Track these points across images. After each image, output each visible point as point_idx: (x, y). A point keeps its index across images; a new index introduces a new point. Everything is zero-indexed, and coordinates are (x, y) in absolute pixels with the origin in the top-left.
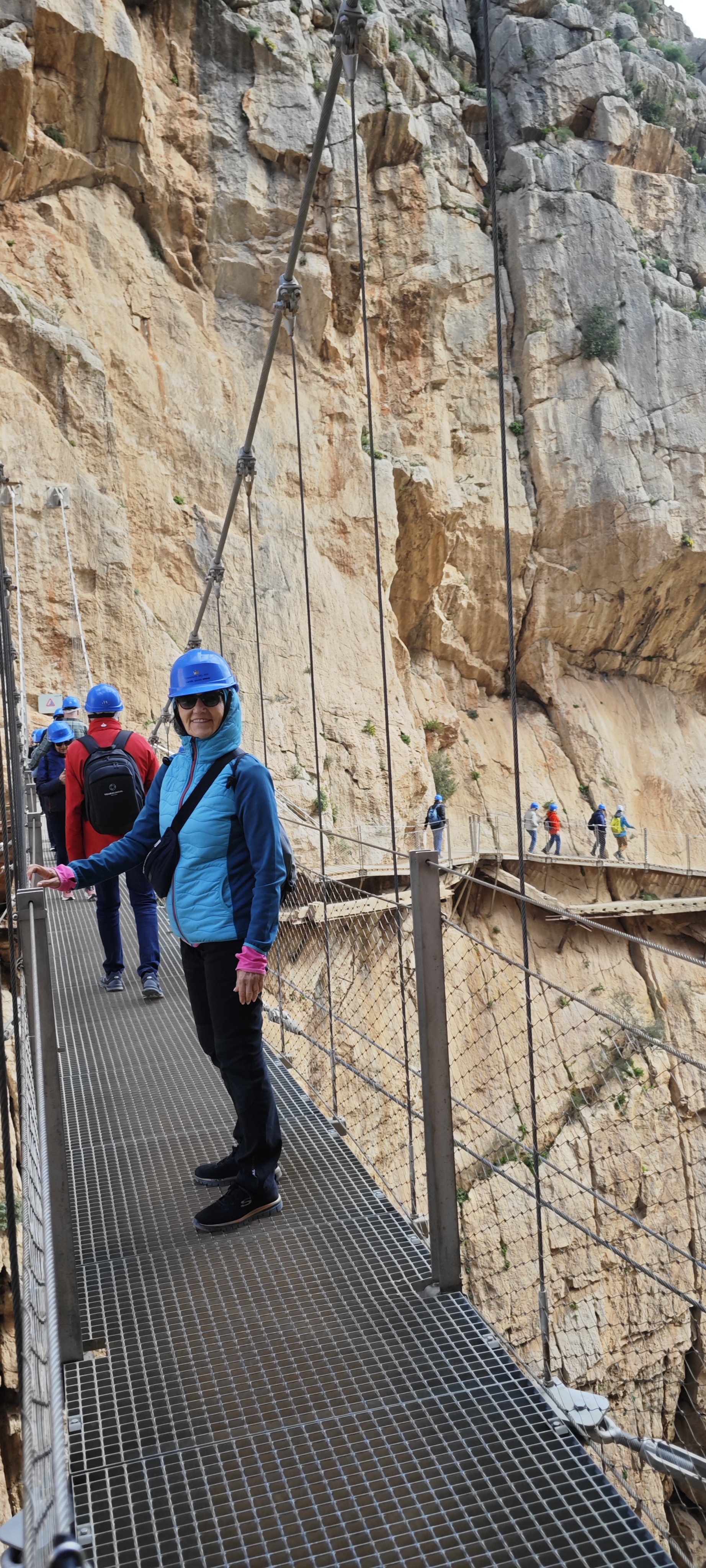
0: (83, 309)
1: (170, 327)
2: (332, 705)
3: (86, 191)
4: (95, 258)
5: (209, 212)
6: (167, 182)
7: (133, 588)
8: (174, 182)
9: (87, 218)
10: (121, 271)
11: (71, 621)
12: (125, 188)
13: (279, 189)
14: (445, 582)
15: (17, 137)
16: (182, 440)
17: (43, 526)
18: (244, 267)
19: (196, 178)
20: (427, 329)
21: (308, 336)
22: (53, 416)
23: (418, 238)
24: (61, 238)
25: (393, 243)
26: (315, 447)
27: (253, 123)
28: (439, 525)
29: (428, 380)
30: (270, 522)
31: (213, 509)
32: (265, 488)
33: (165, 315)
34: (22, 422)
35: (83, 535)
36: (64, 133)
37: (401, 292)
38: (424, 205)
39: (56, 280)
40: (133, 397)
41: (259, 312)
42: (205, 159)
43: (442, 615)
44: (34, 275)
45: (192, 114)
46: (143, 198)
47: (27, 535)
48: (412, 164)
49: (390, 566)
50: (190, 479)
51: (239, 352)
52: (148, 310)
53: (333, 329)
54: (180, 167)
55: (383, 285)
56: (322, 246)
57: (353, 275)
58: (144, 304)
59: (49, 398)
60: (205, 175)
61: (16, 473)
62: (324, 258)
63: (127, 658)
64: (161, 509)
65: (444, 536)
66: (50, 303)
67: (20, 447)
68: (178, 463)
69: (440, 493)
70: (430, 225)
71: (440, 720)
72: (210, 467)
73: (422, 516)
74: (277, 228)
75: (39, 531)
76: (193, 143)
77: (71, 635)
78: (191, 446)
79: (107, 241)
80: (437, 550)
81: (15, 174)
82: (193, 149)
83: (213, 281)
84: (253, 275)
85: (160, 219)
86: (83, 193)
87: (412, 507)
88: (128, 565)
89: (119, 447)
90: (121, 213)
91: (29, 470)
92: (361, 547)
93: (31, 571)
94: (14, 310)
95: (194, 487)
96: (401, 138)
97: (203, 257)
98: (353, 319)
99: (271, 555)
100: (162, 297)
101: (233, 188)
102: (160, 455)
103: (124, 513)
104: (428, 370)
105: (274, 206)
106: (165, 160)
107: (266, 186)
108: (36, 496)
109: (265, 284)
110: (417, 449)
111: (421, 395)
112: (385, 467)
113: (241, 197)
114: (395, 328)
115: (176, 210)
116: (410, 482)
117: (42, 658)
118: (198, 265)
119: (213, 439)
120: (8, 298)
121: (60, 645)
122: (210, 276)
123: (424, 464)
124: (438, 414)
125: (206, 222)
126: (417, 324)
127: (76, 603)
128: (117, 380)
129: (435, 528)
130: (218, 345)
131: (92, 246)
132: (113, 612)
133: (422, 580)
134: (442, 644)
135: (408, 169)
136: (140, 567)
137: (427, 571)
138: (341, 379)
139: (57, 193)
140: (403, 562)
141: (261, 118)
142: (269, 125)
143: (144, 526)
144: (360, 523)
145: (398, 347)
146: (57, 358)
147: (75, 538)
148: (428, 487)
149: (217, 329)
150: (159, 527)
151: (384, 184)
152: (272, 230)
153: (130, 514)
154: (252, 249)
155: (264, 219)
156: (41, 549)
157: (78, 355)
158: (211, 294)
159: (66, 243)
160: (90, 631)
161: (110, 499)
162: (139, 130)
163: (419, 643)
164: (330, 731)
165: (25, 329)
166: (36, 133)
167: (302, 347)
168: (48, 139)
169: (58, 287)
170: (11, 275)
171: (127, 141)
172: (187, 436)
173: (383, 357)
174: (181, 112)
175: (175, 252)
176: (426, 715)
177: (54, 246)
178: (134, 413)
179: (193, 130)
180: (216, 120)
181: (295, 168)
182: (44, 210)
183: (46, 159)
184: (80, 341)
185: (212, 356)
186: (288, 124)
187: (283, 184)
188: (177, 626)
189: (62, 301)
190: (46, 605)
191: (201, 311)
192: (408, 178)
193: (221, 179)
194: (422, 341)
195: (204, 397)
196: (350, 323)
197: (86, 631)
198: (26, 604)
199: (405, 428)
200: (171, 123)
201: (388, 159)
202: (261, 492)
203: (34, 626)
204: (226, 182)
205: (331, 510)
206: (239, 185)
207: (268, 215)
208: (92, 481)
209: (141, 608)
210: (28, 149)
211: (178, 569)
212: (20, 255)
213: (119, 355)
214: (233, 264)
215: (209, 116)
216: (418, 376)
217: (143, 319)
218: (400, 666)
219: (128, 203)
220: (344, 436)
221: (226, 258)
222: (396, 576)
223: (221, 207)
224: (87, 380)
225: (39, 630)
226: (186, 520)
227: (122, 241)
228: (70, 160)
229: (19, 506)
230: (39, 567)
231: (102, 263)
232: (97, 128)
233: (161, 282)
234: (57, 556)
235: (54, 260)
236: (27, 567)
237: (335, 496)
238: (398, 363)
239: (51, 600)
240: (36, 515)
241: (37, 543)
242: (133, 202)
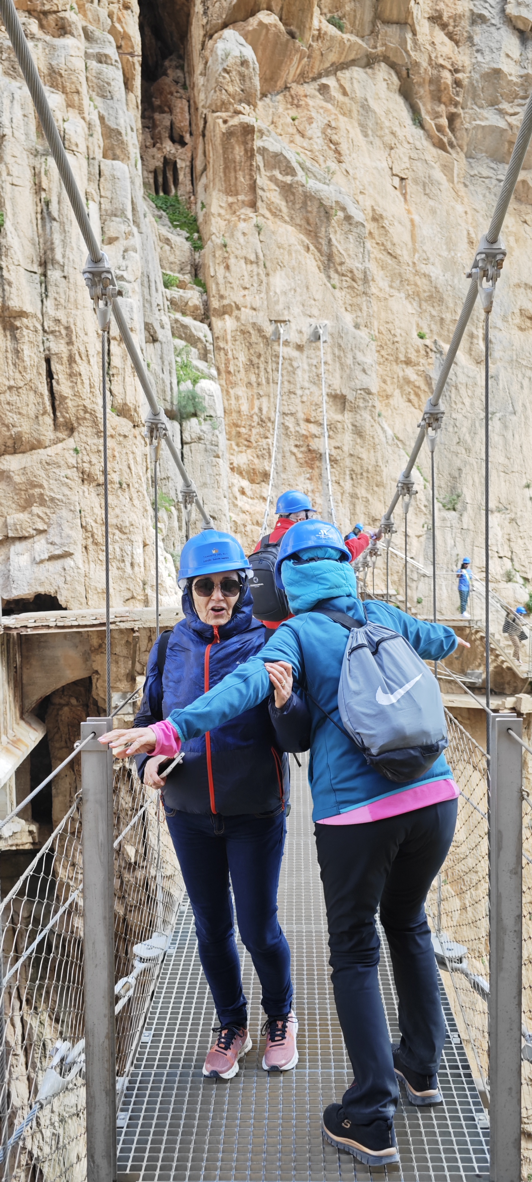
0: (351, 172)
1: (424, 185)
3: (360, 70)
4: (363, 127)
5: (466, 82)
6: (430, 57)
7: (377, 411)
8: (436, 57)
9: (359, 94)
10: (386, 138)
11: (322, 439)
12: (393, 66)
13: (530, 56)
15: (305, 27)
16: (428, 282)
17: (305, 358)
18: (493, 129)
19: (456, 52)
22: (320, 263)
24: (337, 112)
30: (501, 353)
32: (500, 324)
33: (421, 174)
34: (293, 268)
35: (338, 365)
36: (344, 21)
39: (330, 148)
40: (389, 246)
41: (504, 169)
42: (465, 34)
44: (312, 144)
46: (408, 73)
47: (291, 365)
50: (432, 317)
51: (484, 205)
52: (406, 171)
54: (442, 43)
58: (404, 166)
59: (317, 248)
60: (465, 49)
61: (286, 312)
63: (368, 471)
64: (406, 343)
66: (323, 166)
67: (290, 290)
68: (423, 302)
72: (451, 305)
74: (526, 91)
75: (302, 361)
76: (455, 21)
77: (321, 450)
78: (436, 288)
79: (375, 113)
81: (301, 59)
82: (454, 27)
83: (465, 143)
84: (501, 135)
85: (422, 91)
86: (357, 72)
88: (374, 390)
89: (374, 290)
90: (388, 88)
91: (296, 310)
93: (292, 396)
94: (293, 173)
95: (436, 323)
97: (457, 124)
99: (501, 382)
100: (419, 159)
101: (488, 58)
102: (408, 296)
103: (373, 346)
105: (523, 72)
106: (429, 38)
107: (518, 54)
108: (301, 332)
109: (511, 143)
113: (495, 66)
115: (435, 81)
117: (297, 470)
118: (452, 130)
119: (456, 281)
120: (288, 162)
121: (313, 459)
122: (462, 139)
125: (462, 91)
127: (326, 423)
128: (376, 232)
130: (466, 199)
131: (362, 118)
132: (358, 432)
136: (384, 394)
139: (335, 74)
143: (391, 358)
146: (326, 213)
147: (330, 368)
149: (466, 186)
150: (403, 359)
152: (521, 94)
153: (378, 348)
154: (502, 112)
155: (515, 84)
156: (302, 377)
157: (344, 209)
158: (462, 155)
159: (341, 117)
160: (338, 448)
161: (363, 334)
162: (409, 12)
165: (300, 189)
166: (320, 22)
168: (331, 26)
169: (331, 153)
170: (292, 145)
171: (397, 23)
172: (433, 279)
175: (433, 119)
177: (330, 119)
178: (388, 260)
179: (455, 9)
182: (324, 89)
183: (328, 44)
184: (346, 197)
185: (460, 209)
188: (413, 444)
189: (333, 165)
190: (303, 425)
191: (452, 170)
193: (478, 51)
195: (450, 244)
197: (335, 448)
198: (287, 424)
200: (437, 5)
202: (495, 327)
203: (292, 442)
204: (482, 53)
206: (494, 55)
207: (519, 80)
208: (348, 319)
209: (382, 428)
210: (313, 36)
211: (417, 395)
212: (301, 128)
213: (379, 210)
214: (483, 127)
217: (402, 179)
219: (395, 78)
221: (478, 122)
223: (476, 76)
224: (350, 231)
225: (296, 446)
226: (427, 353)
227: (388, 112)
228: (348, 44)
229: (286, 341)
230: (299, 392)
231: (370, 132)
232: (372, 14)
233: (419, 146)
234: (314, 383)
235: (329, 131)
236: (290, 392)
239: (308, 421)
240: (299, 348)
241: (299, 372)
242: (400, 77)
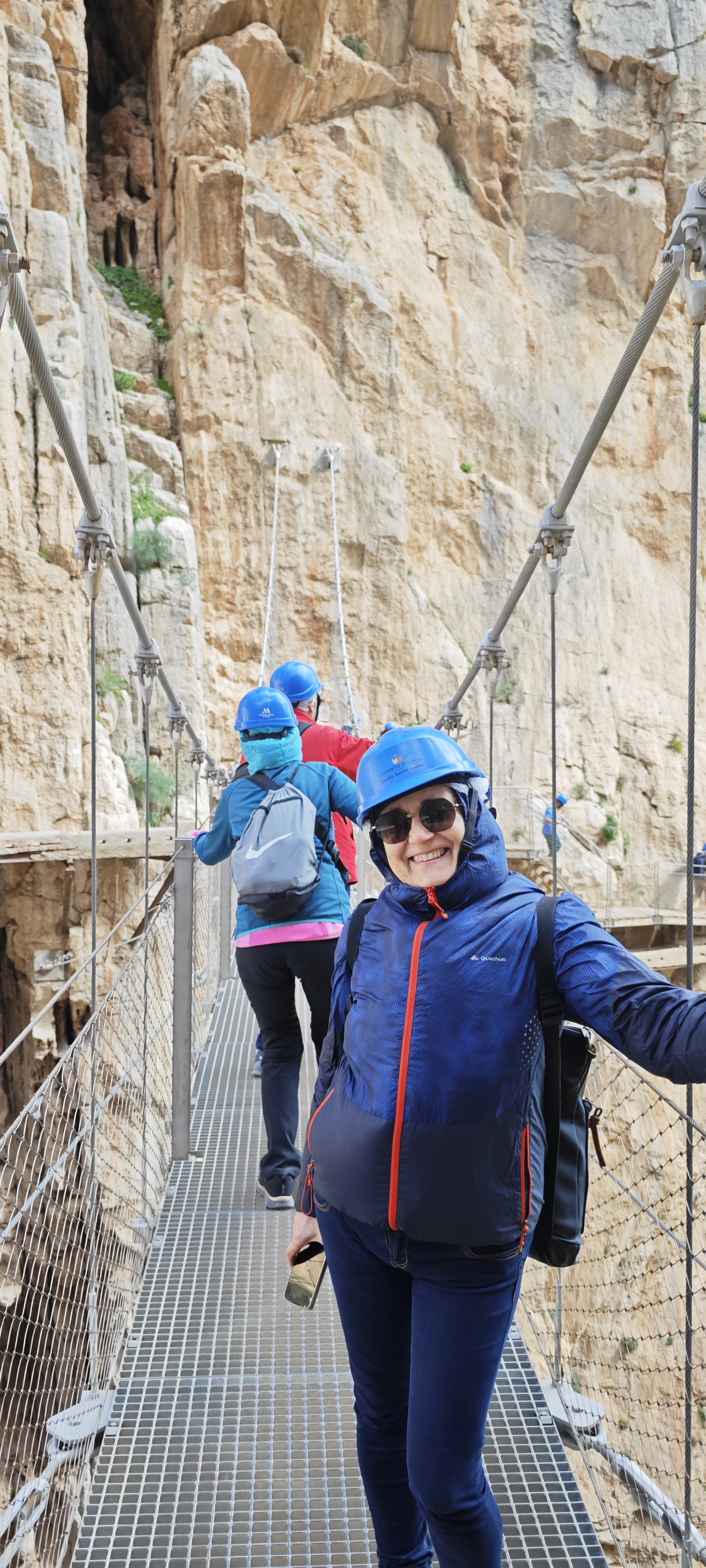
0: (373, 245)
1: (470, 268)
2: (631, 714)
3: (386, 110)
4: (389, 187)
5: (525, 134)
6: (479, 99)
7: (406, 567)
8: (487, 99)
9: (384, 142)
10: (419, 203)
11: (333, 603)
12: (429, 107)
13: (610, 103)
15: (312, 48)
16: (474, 398)
17: (309, 492)
18: (562, 198)
19: (513, 94)
21: (632, 278)
22: (330, 366)
24: (354, 165)
26: (631, 408)
27: (584, 26)
31: (505, 479)
32: (568, 456)
33: (466, 253)
34: (294, 372)
35: (354, 503)
36: (365, 43)
39: (345, 212)
40: (423, 346)
41: (575, 251)
42: (525, 72)
44: (320, 206)
45: (513, 19)
46: (449, 118)
47: (291, 502)
50: (480, 444)
51: (548, 297)
52: (446, 248)
54: (495, 81)
56: (657, 170)
58: (443, 241)
59: (327, 345)
60: (524, 90)
61: (284, 430)
62: (658, 184)
63: (393, 648)
64: (445, 477)
66: (336, 235)
67: (290, 400)
68: (468, 425)
72: (505, 429)
74: (604, 150)
75: (305, 497)
76: (511, 53)
77: (332, 619)
78: (485, 405)
79: (405, 169)
81: (306, 91)
82: (511, 60)
83: (523, 215)
84: (572, 207)
85: (467, 144)
86: (381, 113)
88: (402, 539)
89: (402, 405)
90: (423, 137)
91: (298, 427)
92: (679, 527)
93: (292, 543)
94: (295, 242)
95: (484, 452)
97: (514, 188)
100: (463, 233)
101: (555, 104)
102: (448, 415)
103: (402, 479)
105: (601, 125)
106: (477, 73)
107: (594, 101)
108: (304, 457)
109: (584, 217)
113: (564, 115)
115: (486, 131)
117: (298, 644)
118: (508, 197)
119: (511, 397)
120: (289, 227)
121: (319, 630)
122: (521, 209)
125: (520, 146)
127: (339, 582)
128: (405, 328)
130: (524, 289)
131: (388, 175)
132: (381, 594)
136: (415, 544)
138: (669, 328)
139: (353, 114)
141: (595, 21)
142: (603, 28)
143: (424, 497)
144: (680, 499)
146: (339, 297)
147: (344, 507)
149: (524, 271)
150: (441, 498)
152: (598, 153)
153: (408, 483)
154: (572, 177)
155: (590, 140)
156: (306, 518)
157: (363, 294)
158: (520, 231)
159: (359, 172)
160: (354, 615)
161: (388, 462)
162: (451, 37)
164: (627, 745)
165: (305, 264)
166: (333, 43)
167: (624, 290)
168: (347, 50)
169: (346, 219)
170: (294, 205)
171: (436, 51)
172: (481, 393)
174: (500, 17)
175: (482, 181)
177: (345, 173)
178: (422, 365)
179: (513, 38)
180: (540, 25)
181: (631, 78)
182: (337, 133)
183: (343, 73)
184: (366, 278)
185: (517, 302)
186: (627, 26)
187: (616, 98)
188: (453, 613)
189: (350, 236)
190: (306, 583)
191: (507, 250)
193: (541, 94)
195: (504, 349)
197: (350, 615)
198: (284, 581)
200: (488, 30)
202: (563, 461)
203: (292, 606)
204: (547, 98)
205: (646, 483)
206: (562, 101)
207: (594, 136)
208: (368, 442)
209: (413, 591)
210: (323, 62)
211: (459, 547)
212: (306, 183)
213: (410, 299)
214: (548, 195)
215: (533, 21)
217: (441, 258)
219: (432, 124)
220: (667, 395)
221: (542, 188)
223: (539, 127)
224: (372, 324)
225: (297, 612)
226: (473, 491)
227: (422, 169)
228: (369, 75)
229: (284, 468)
230: (301, 539)
231: (398, 194)
232: (403, 37)
233: (464, 217)
234: (322, 527)
235: (344, 189)
236: (289, 538)
237: (651, 466)
239: (313, 578)
240: (302, 478)
241: (301, 511)
242: (438, 123)
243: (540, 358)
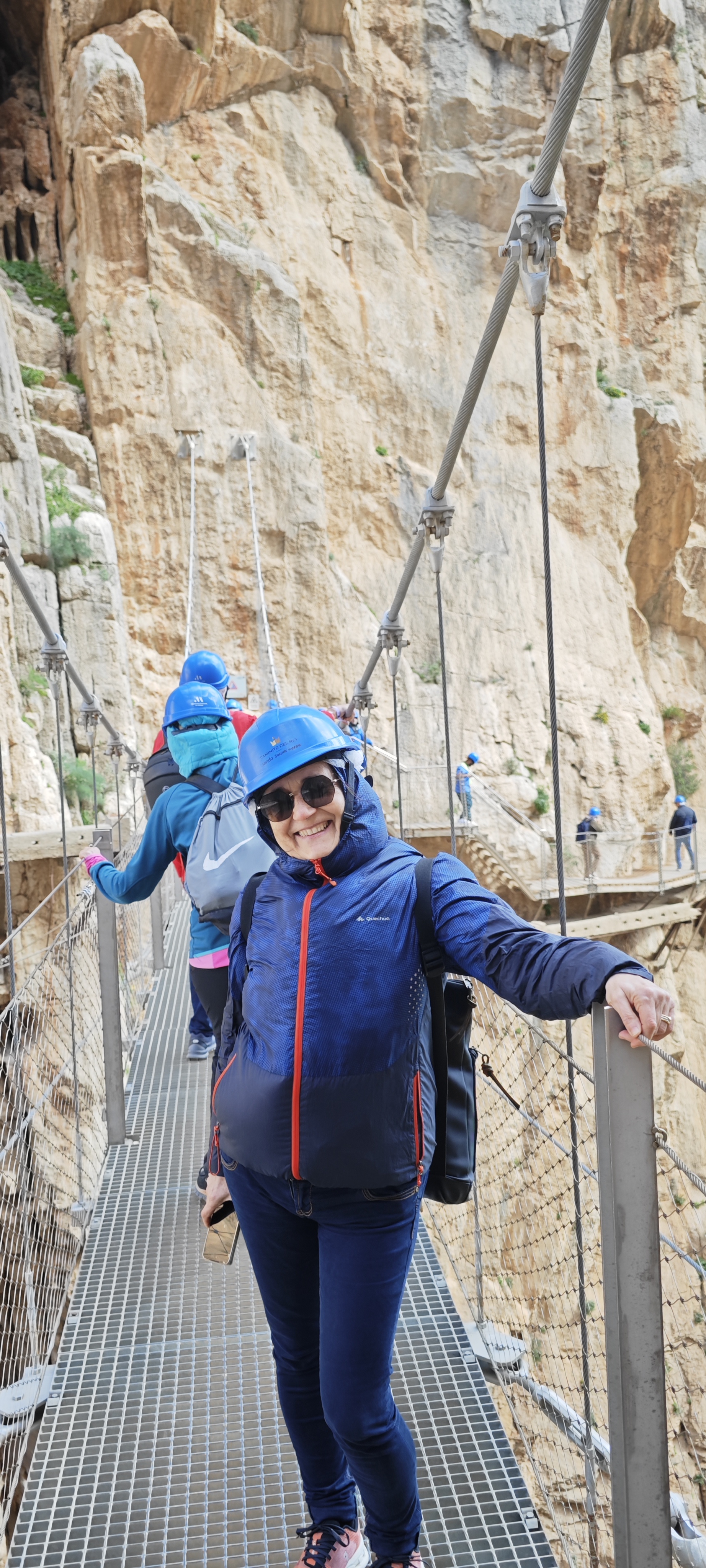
0: (276, 231)
1: (375, 250)
3: (282, 95)
4: (290, 171)
5: (422, 115)
6: (374, 81)
7: (328, 552)
8: (383, 81)
9: (282, 127)
10: (321, 187)
11: (255, 591)
12: (325, 91)
13: (505, 82)
14: (690, 543)
15: (204, 34)
16: (385, 380)
17: (226, 481)
18: (462, 178)
19: (408, 75)
20: (675, 244)
22: (240, 354)
23: (668, 136)
24: (253, 151)
25: (638, 144)
27: (475, 6)
28: (687, 475)
29: (677, 304)
30: (486, 474)
31: (420, 460)
32: (482, 435)
33: (370, 236)
34: (204, 361)
35: (271, 491)
36: (258, 28)
37: (646, 201)
38: (675, 96)
39: (246, 198)
40: (332, 331)
41: (478, 230)
42: (419, 52)
43: (685, 583)
44: (221, 193)
46: (346, 101)
47: (208, 492)
48: (662, 49)
49: (627, 523)
50: (394, 426)
51: (454, 278)
52: (350, 232)
53: (565, 246)
54: (390, 63)
55: (625, 194)
57: (591, 180)
58: (346, 225)
59: (235, 333)
60: (419, 71)
61: (197, 420)
63: (319, 634)
64: (361, 461)
65: (692, 489)
66: (238, 222)
67: (202, 389)
68: (381, 407)
69: (689, 437)
70: (683, 119)
71: (682, 706)
72: (418, 411)
73: (668, 465)
74: (501, 129)
75: (222, 487)
76: (405, 34)
77: (255, 607)
78: (397, 388)
79: (305, 153)
80: (683, 505)
81: (201, 78)
82: (405, 41)
83: (425, 196)
84: (473, 187)
85: (365, 126)
86: (277, 98)
87: (654, 454)
88: (322, 524)
89: (314, 390)
90: (321, 121)
91: (211, 416)
92: (594, 501)
93: (212, 533)
94: (197, 230)
95: (399, 435)
96: (650, 17)
97: (414, 169)
98: (589, 232)
99: (487, 512)
100: (366, 216)
101: (450, 84)
102: (360, 399)
103: (318, 464)
104: (678, 291)
105: (497, 104)
106: (372, 55)
107: (489, 80)
108: (219, 447)
109: (485, 197)
110: (662, 385)
111: (668, 322)
112: (625, 406)
113: (460, 95)
114: (638, 243)
115: (383, 113)
116: (654, 424)
117: (223, 634)
118: (408, 178)
119: (423, 379)
120: (190, 216)
121: (244, 619)
122: (422, 190)
123: (671, 403)
124: (688, 343)
125: (418, 127)
126: (664, 238)
127: (260, 570)
128: (313, 313)
129: (682, 479)
130: (430, 271)
131: (288, 160)
132: (304, 581)
133: (663, 541)
134: (684, 617)
135: (657, 55)
136: (335, 529)
137: (670, 531)
138: (574, 304)
139: (249, 100)
140: (642, 518)
141: (486, 1)
142: (494, 7)
143: (342, 481)
144: (593, 474)
145: (641, 266)
146: (246, 286)
147: (261, 495)
148: (675, 429)
149: (429, 252)
150: (358, 482)
151: (628, 75)
152: (496, 132)
153: (325, 469)
154: (471, 157)
155: (487, 120)
156: (224, 508)
157: (269, 281)
158: (423, 212)
159: (259, 157)
160: (278, 603)
161: (303, 448)
162: (344, 20)
163: (656, 615)
165: (209, 252)
166: (225, 28)
168: (240, 36)
169: (248, 206)
170: (195, 193)
171: (329, 34)
172: (393, 376)
173: (623, 279)
175: (383, 163)
176: (664, 699)
177: (244, 159)
178: (332, 350)
179: (405, 19)
180: (432, 5)
181: (524, 56)
182: (234, 119)
183: (237, 59)
184: (271, 265)
185: (423, 283)
186: (517, 5)
187: (510, 76)
188: (377, 596)
189: (252, 222)
190: (228, 572)
191: (411, 231)
192: (657, 66)
193: (436, 75)
194: (671, 258)
195: (413, 330)
196: (586, 237)
197: (274, 603)
198: (206, 572)
199: (649, 362)
200: (380, 12)
201: (634, 45)
202: (477, 440)
203: (215, 597)
204: (442, 78)
205: (558, 459)
206: (458, 81)
207: (491, 115)
208: (283, 428)
209: (336, 576)
210: (216, 47)
211: (379, 530)
212: (205, 171)
213: (316, 284)
214: (448, 176)
215: (425, 1)
216: (665, 299)
217: (345, 242)
218: (638, 641)
219: (329, 108)
220: (576, 371)
221: (442, 169)
222: (634, 537)
223: (436, 108)
224: (279, 310)
225: (220, 602)
226: (390, 474)
227: (322, 153)
228: (264, 60)
229: (199, 459)
230: (221, 528)
231: (299, 179)
232: (295, 20)
233: (365, 199)
234: (241, 516)
235: (244, 176)
236: (208, 529)
237: (563, 442)
238: (641, 285)
239: (235, 567)
240: (218, 468)
241: (219, 501)
242: (335, 107)
243: (449, 338)
